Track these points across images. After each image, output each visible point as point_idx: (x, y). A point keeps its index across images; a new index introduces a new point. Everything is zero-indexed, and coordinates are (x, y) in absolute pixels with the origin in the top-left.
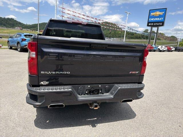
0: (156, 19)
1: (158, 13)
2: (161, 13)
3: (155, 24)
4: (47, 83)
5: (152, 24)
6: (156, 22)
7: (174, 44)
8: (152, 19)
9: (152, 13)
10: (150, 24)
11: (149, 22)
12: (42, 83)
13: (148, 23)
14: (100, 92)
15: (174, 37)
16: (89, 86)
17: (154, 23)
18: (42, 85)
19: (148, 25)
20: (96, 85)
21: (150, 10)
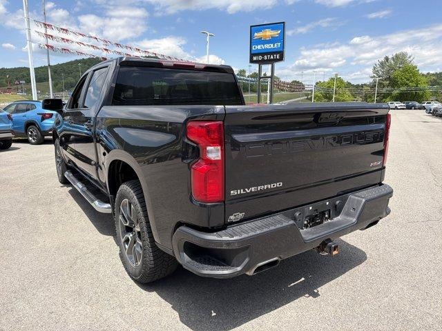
0: (267, 46)
1: (269, 33)
2: (276, 33)
3: (266, 58)
4: (241, 215)
5: (260, 58)
6: (267, 54)
7: (300, 97)
8: (259, 47)
9: (256, 34)
10: (255, 58)
11: (252, 52)
12: (232, 217)
13: (252, 55)
14: (327, 216)
15: (298, 82)
16: (311, 208)
17: (263, 54)
18: (232, 223)
19: (252, 61)
20: (321, 203)
21: (251, 27)
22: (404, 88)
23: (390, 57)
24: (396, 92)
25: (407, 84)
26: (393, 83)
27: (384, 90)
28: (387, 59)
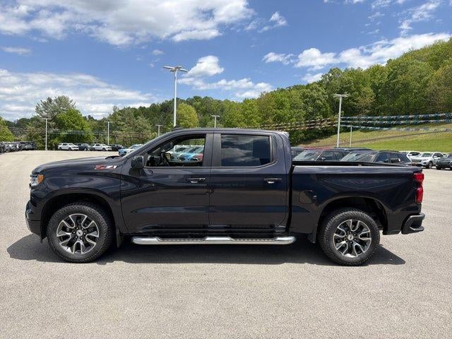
22: (70, 131)
23: (53, 99)
24: (63, 133)
25: (73, 127)
26: (60, 124)
27: (51, 131)
28: (50, 100)
